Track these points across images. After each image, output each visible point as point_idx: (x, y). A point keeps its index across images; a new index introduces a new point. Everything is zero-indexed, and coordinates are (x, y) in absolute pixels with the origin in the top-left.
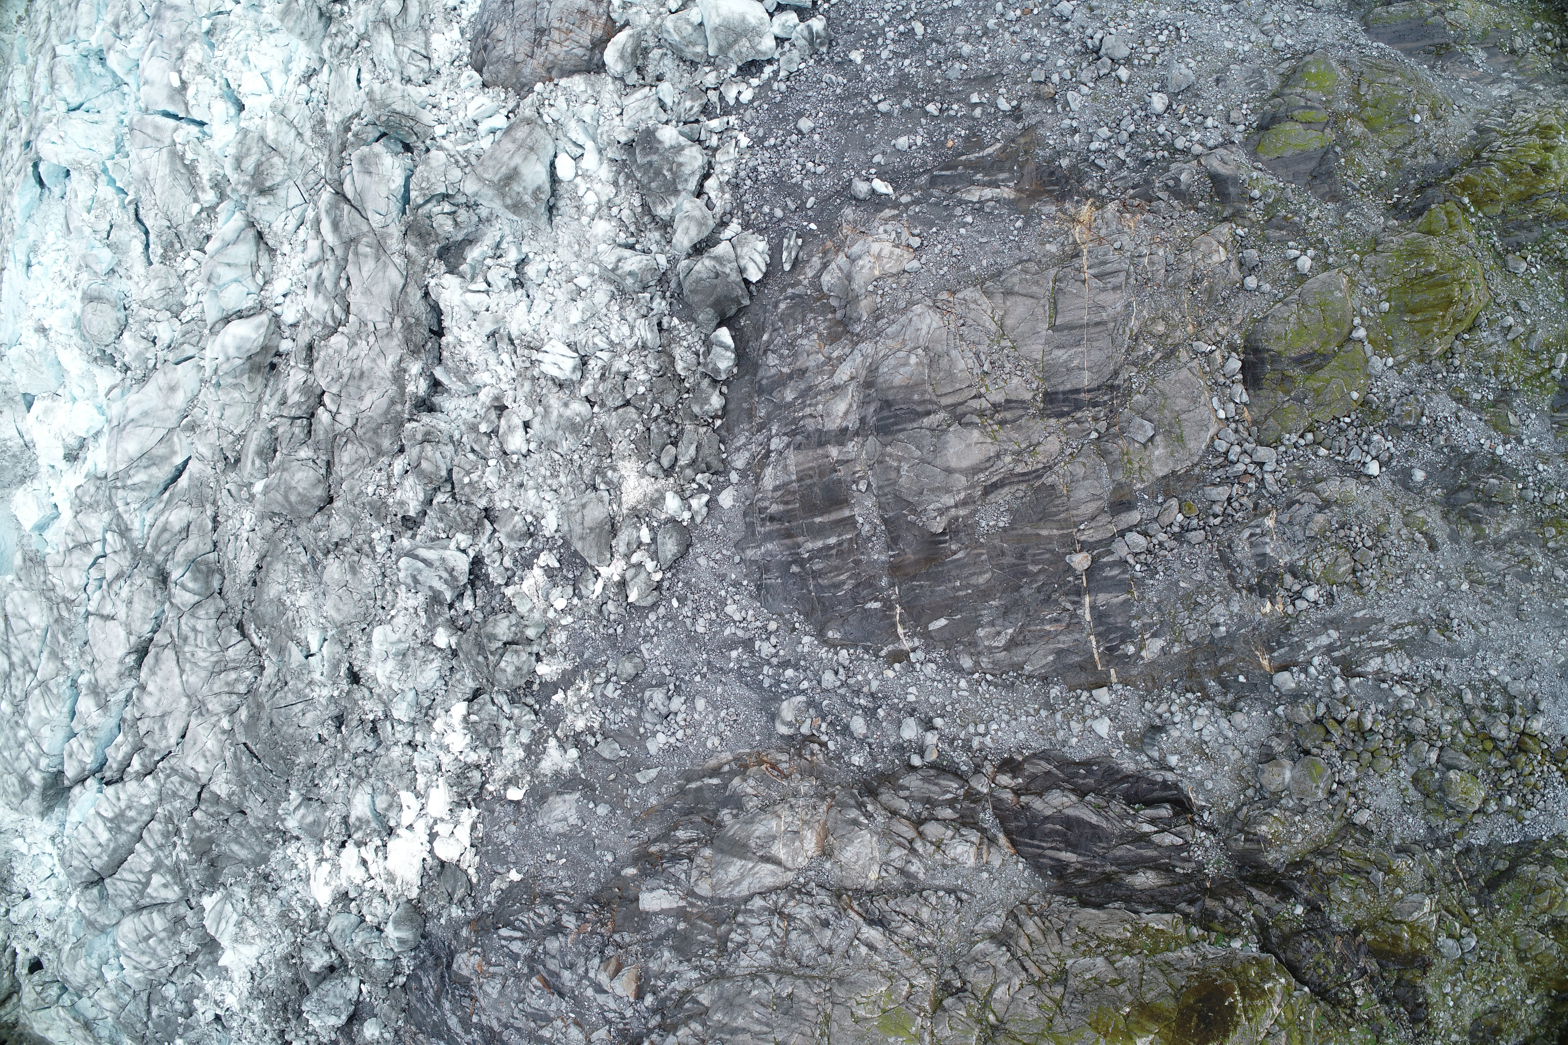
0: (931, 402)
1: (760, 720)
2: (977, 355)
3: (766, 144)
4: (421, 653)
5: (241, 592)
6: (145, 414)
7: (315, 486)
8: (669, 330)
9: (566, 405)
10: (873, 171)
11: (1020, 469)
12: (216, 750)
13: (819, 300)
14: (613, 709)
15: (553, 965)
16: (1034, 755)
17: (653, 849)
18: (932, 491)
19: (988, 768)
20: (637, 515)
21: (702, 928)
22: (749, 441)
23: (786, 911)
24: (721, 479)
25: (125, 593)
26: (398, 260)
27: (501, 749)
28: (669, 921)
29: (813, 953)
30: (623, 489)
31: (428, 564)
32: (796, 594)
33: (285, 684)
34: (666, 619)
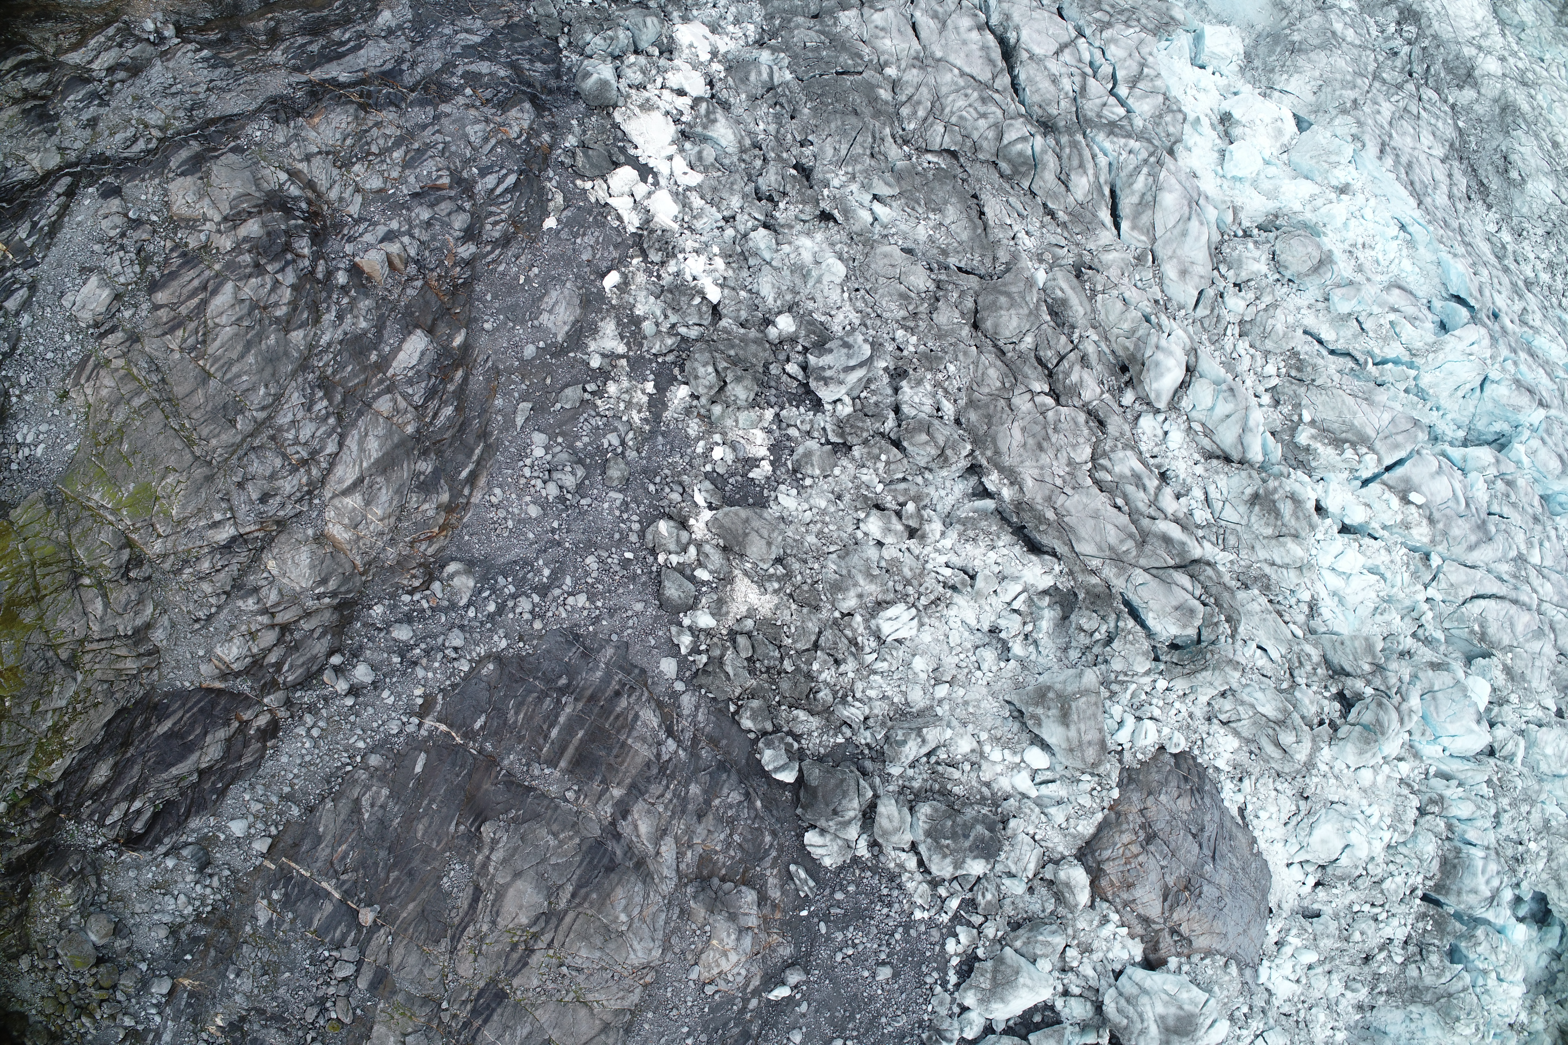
0: (580, 904)
1: (479, 551)
2: (579, 970)
3: (900, 930)
4: (789, 297)
5: (979, 181)
6: (1184, 234)
7: (996, 326)
8: (838, 730)
9: (860, 596)
10: (798, 996)
11: (471, 930)
12: (879, 43)
13: (744, 872)
14: (598, 428)
15: (445, 207)
16: (262, 757)
17: (460, 374)
18: (516, 849)
19: (282, 713)
20: (726, 580)
21: (356, 376)
22: (694, 722)
23: (302, 470)
24: (687, 675)
25: (1066, 83)
26: (1095, 563)
27: (657, 297)
28: (387, 349)
29: (252, 469)
30: (754, 586)
31: (848, 369)
32: (545, 665)
33: (872, 155)
34: (624, 537)
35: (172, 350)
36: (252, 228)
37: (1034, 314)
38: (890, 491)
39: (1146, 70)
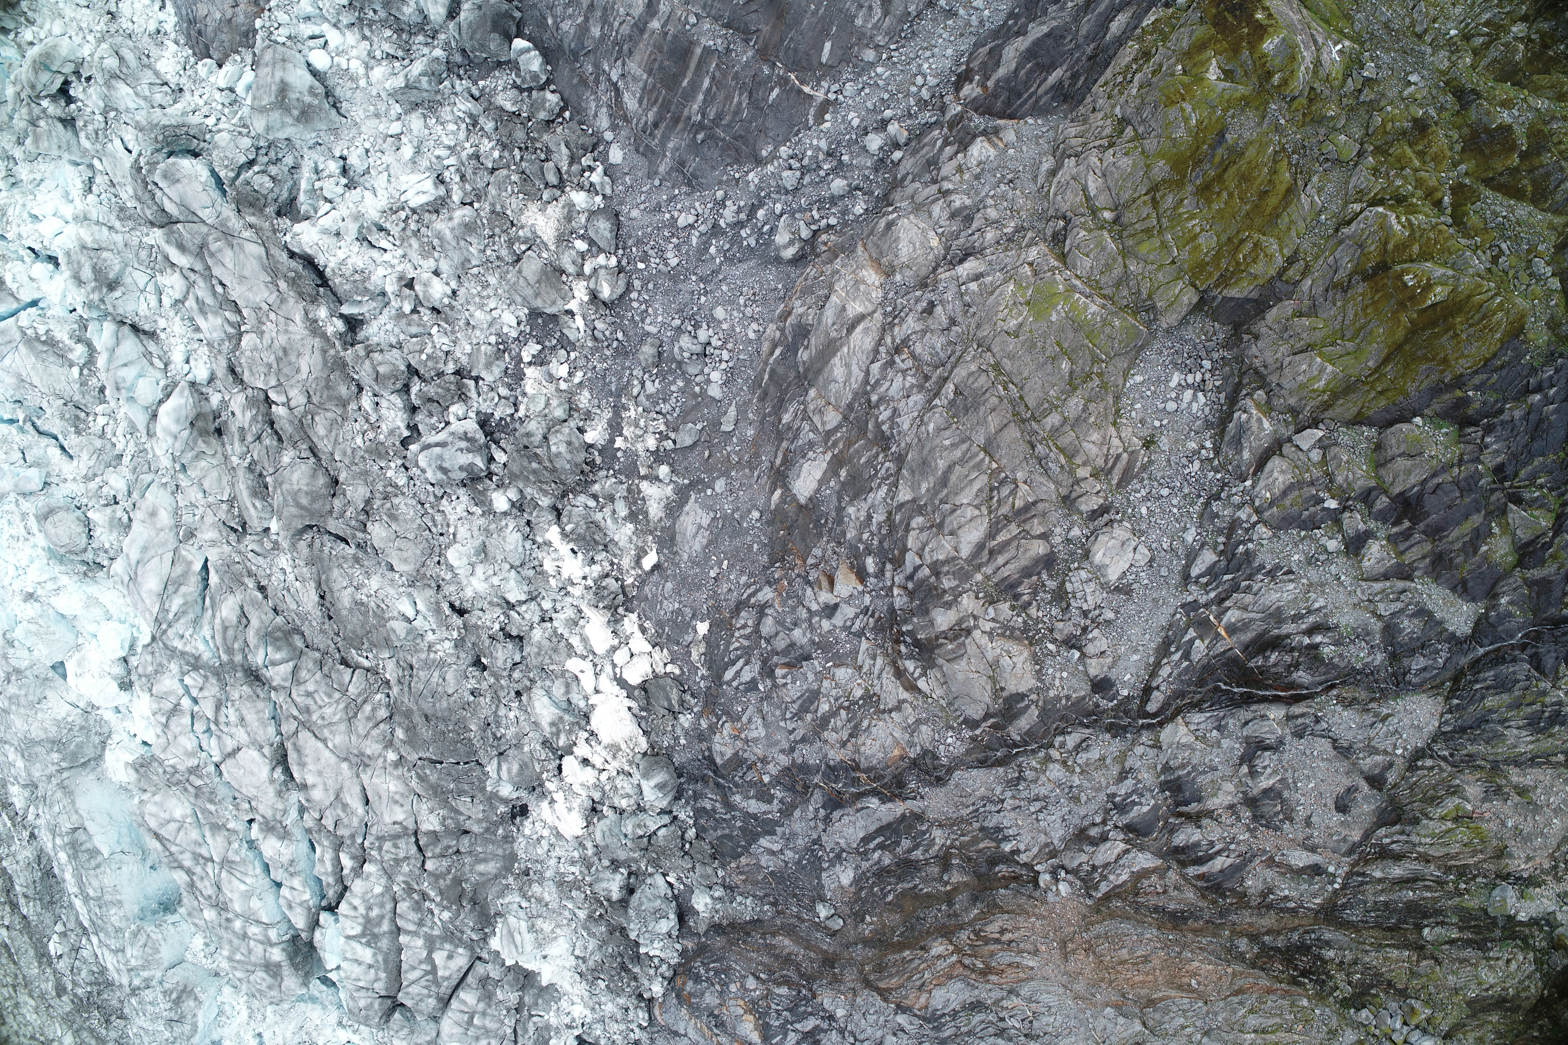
1: (771, 275)
5: (322, 631)
6: (145, 549)
7: (313, 476)
8: (482, 93)
9: (451, 219)
12: (401, 788)
14: (664, 401)
15: (781, 643)
16: (971, 54)
19: (949, 98)
20: (564, 239)
21: (857, 451)
22: (598, 100)
23: (898, 341)
24: (601, 148)
25: (233, 718)
26: (247, 234)
27: (612, 540)
28: (832, 484)
29: (943, 340)
30: (539, 233)
31: (442, 445)
32: (716, 154)
33: (412, 667)
34: (644, 285)
35: (1025, 482)
36: (943, 619)
37: (279, 484)
38: (424, 326)
39: (164, 720)
